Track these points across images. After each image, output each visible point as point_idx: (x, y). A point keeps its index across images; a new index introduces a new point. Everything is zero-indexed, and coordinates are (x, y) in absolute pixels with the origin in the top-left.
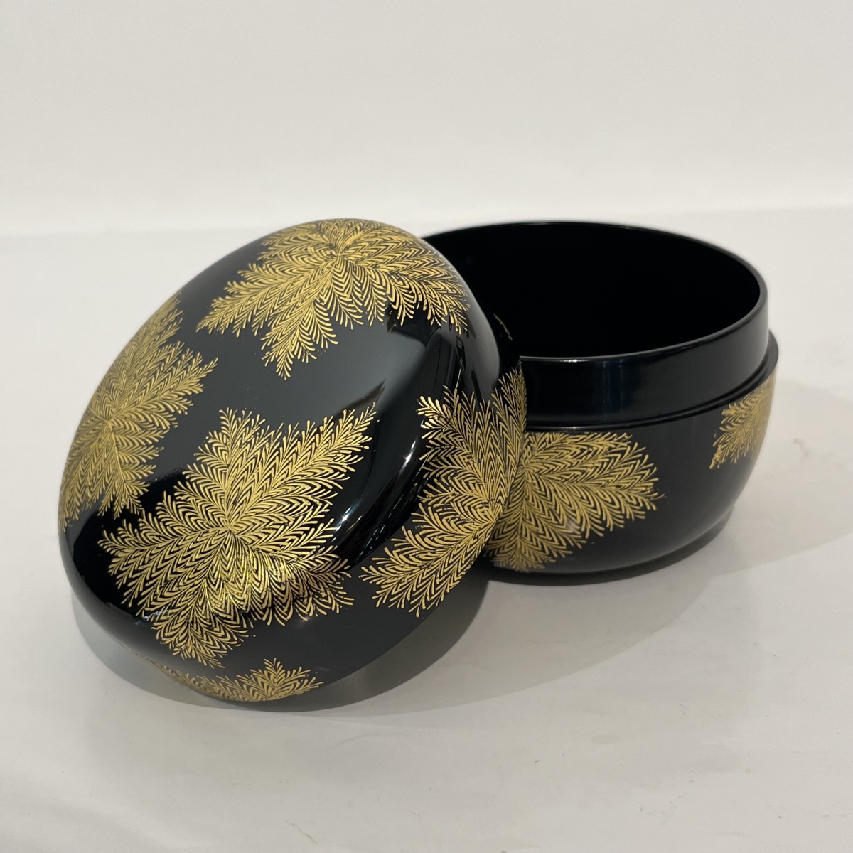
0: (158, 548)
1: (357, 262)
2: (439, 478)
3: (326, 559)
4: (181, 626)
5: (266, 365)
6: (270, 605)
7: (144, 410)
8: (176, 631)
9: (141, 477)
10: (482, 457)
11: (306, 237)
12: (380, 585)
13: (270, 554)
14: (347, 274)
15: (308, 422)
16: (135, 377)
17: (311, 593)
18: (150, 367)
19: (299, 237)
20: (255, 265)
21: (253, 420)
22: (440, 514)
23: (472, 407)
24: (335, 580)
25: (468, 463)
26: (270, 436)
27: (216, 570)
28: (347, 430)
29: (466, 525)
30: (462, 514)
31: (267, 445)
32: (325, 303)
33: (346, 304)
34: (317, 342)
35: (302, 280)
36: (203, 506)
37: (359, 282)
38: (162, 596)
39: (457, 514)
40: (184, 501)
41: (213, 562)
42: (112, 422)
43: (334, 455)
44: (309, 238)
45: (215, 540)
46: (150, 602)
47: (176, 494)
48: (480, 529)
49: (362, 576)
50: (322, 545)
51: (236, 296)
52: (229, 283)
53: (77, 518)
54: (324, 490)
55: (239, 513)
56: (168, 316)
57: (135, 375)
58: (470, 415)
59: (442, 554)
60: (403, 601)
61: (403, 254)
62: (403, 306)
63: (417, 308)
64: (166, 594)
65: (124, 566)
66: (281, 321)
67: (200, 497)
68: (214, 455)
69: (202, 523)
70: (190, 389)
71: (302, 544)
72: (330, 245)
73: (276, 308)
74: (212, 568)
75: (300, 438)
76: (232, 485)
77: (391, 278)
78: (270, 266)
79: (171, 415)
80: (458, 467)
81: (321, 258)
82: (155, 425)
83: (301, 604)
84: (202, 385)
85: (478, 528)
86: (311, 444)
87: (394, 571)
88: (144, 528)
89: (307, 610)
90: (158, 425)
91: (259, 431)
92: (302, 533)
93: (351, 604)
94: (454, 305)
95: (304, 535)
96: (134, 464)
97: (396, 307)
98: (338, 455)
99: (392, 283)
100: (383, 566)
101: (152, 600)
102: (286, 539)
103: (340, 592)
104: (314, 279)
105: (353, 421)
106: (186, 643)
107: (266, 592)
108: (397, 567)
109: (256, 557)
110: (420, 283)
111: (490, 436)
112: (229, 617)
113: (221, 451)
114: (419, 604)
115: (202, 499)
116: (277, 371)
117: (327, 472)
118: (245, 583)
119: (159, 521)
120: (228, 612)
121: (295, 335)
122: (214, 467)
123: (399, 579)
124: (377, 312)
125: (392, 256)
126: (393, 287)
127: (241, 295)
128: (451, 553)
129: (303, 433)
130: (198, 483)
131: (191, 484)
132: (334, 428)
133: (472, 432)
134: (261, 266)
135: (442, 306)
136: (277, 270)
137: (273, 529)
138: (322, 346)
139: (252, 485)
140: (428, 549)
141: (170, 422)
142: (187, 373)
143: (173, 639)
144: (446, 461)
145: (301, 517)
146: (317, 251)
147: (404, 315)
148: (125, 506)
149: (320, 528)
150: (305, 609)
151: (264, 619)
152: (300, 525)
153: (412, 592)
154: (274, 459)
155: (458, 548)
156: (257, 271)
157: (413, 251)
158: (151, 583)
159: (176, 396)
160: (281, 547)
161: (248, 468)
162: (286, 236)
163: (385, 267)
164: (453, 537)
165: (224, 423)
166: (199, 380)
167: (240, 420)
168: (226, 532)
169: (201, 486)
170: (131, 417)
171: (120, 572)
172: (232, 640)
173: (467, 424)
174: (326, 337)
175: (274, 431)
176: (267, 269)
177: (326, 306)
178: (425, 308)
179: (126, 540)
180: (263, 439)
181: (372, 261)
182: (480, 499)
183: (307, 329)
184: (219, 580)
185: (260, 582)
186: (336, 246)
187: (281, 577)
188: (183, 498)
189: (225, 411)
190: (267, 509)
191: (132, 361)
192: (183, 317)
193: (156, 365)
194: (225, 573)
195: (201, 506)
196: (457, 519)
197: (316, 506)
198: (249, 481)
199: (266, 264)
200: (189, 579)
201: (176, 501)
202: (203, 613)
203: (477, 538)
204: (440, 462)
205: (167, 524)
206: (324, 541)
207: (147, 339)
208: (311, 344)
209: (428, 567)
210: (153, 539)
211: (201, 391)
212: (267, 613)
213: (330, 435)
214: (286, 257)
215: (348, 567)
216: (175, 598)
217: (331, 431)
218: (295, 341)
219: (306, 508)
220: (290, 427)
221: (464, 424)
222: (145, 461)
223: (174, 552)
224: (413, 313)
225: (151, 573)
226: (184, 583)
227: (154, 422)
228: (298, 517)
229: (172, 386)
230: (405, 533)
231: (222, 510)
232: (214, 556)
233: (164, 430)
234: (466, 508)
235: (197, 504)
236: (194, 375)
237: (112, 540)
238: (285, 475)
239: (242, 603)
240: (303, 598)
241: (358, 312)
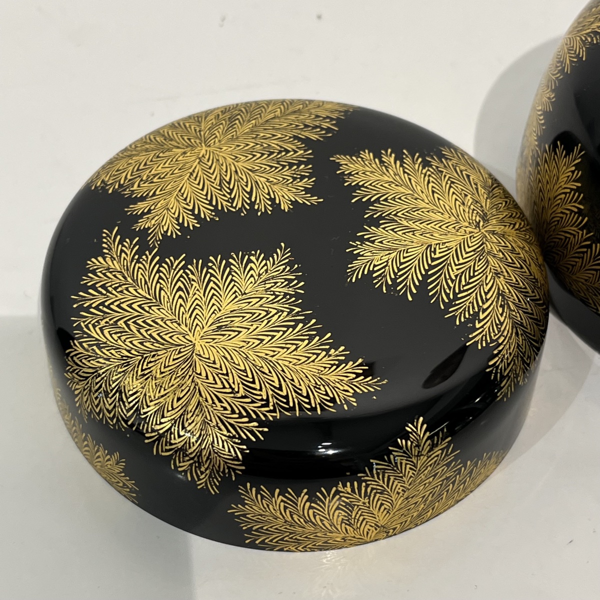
0: (136, 290)
1: (489, 253)
2: (367, 486)
3: (232, 450)
4: (90, 367)
5: (347, 251)
6: (161, 432)
7: (236, 172)
8: (83, 366)
9: (181, 221)
10: (412, 497)
11: (476, 184)
12: (247, 504)
13: (201, 398)
14: (473, 253)
15: (329, 335)
16: (256, 137)
17: (196, 459)
18: (274, 143)
19: (471, 178)
20: (420, 160)
21: (296, 282)
22: (340, 506)
23: (447, 460)
24: (221, 470)
25: (398, 493)
26: (294, 310)
27: (156, 361)
28: (347, 377)
29: (348, 527)
30: (355, 518)
31: (285, 314)
32: (436, 256)
33: (448, 277)
34: (398, 281)
35: (438, 217)
36: (197, 302)
37: (474, 271)
38: (101, 329)
39: (351, 516)
40: (189, 279)
41: (159, 353)
42: (206, 151)
43: (319, 383)
44: (477, 189)
45: (178, 338)
46: (89, 323)
47: (189, 267)
48: (354, 537)
49: (241, 487)
50: (240, 438)
51: (384, 168)
52: (389, 150)
53: (110, 191)
54: (285, 401)
55: (214, 339)
56: (325, 118)
57: (258, 135)
58: (438, 464)
59: (310, 528)
60: (249, 526)
61: (526, 288)
62: (483, 331)
63: (491, 345)
64: (106, 332)
65: (100, 272)
66: (392, 230)
67: (202, 292)
68: (244, 272)
69: (183, 313)
70: (281, 198)
71: (229, 420)
72: (485, 215)
73: (399, 214)
74: (154, 356)
75: (311, 338)
76: (231, 311)
77: (498, 298)
78: (429, 176)
79: (249, 202)
80: (389, 490)
81: (469, 217)
82: (230, 194)
83: (181, 456)
84: (291, 207)
85: (353, 535)
86: (314, 354)
87: (266, 506)
88: (144, 262)
89: (182, 464)
90: (233, 196)
91: (291, 296)
92: (237, 412)
93: (213, 493)
94: (517, 372)
95: (237, 416)
96: (187, 204)
97: (478, 326)
98: (322, 387)
99: (494, 303)
100: (263, 497)
101: (92, 323)
102: (223, 403)
103: (215, 480)
104: (447, 227)
105: (358, 375)
106: (81, 381)
107: (169, 421)
108: (271, 507)
109: (190, 387)
110: (512, 327)
111: (434, 488)
112: (127, 404)
113: (252, 276)
114: (257, 538)
115: (202, 295)
116: (349, 266)
117: (301, 390)
118: (162, 396)
119: (159, 271)
120: (130, 400)
121: (390, 254)
122: (235, 282)
123: (264, 513)
124: (461, 313)
125: (517, 281)
126: (492, 307)
127: (388, 171)
128: (316, 533)
129: (317, 338)
130: (212, 278)
131: (207, 272)
132: (341, 362)
133: (426, 477)
134: (424, 168)
135: (509, 364)
136: (431, 185)
137: (222, 382)
138: (398, 288)
139: (244, 331)
140: (305, 517)
141: (243, 204)
142: (291, 183)
143: (76, 367)
144: (386, 479)
145: (249, 400)
146: (472, 207)
147: (476, 339)
148: (149, 228)
149: (252, 424)
150: (180, 462)
151: (147, 435)
152: (242, 404)
153: (262, 528)
154: (278, 331)
155: (326, 534)
156: (417, 166)
157: (534, 294)
158: (105, 309)
159: (266, 191)
160: (214, 403)
161: (255, 313)
162: (464, 165)
163: (503, 283)
164: (331, 526)
165: (275, 257)
166: (293, 200)
167: (288, 268)
168: (191, 342)
169: (211, 284)
170: (222, 165)
171: (94, 272)
172: (112, 419)
173: (429, 468)
174: (408, 284)
175: (300, 310)
176: (425, 175)
177: (433, 260)
178: (495, 352)
179: (123, 255)
180: (287, 306)
181: (500, 266)
182: (377, 520)
183: (402, 261)
184: (149, 371)
185: (173, 409)
186: (488, 220)
187: (190, 424)
188: (191, 276)
189: (285, 249)
190: (234, 363)
191: (267, 121)
192: (333, 134)
193: (279, 148)
194: (158, 371)
195: (196, 299)
196: (347, 518)
197: (267, 405)
198: (245, 324)
199: (428, 170)
200: (131, 342)
201: (184, 272)
202: (114, 379)
203: (345, 540)
204: (381, 477)
205: (160, 281)
206: (245, 437)
207: (293, 117)
208: (393, 277)
209: (291, 526)
210: (141, 279)
211: (286, 211)
212: (153, 434)
213: (332, 365)
214: (447, 183)
215: (240, 473)
216: (108, 343)
217: (337, 362)
218: (385, 258)
219: (259, 398)
220: (314, 321)
221: (427, 467)
222: (196, 212)
223: (143, 309)
224: (484, 345)
225: (112, 303)
226: (125, 341)
227: (232, 190)
228: (248, 398)
229: (271, 179)
230: (303, 494)
231: (205, 322)
232: (165, 349)
233: (232, 206)
234: (361, 518)
235: (195, 293)
236: (294, 190)
237: (114, 241)
238: (272, 353)
239: (145, 407)
240: (187, 456)
241: (449, 294)
